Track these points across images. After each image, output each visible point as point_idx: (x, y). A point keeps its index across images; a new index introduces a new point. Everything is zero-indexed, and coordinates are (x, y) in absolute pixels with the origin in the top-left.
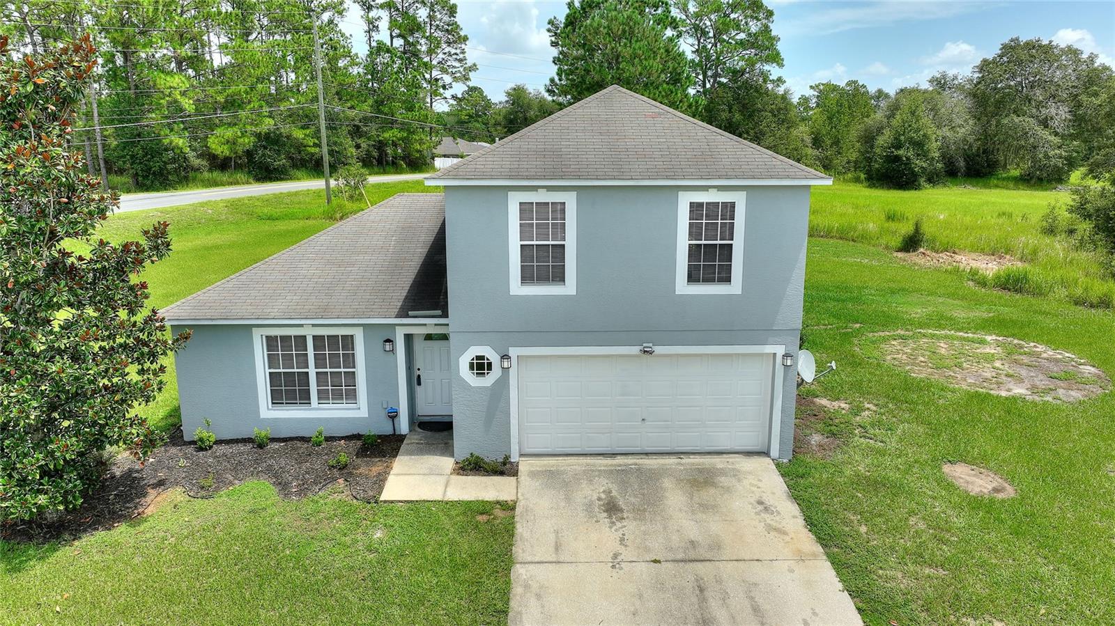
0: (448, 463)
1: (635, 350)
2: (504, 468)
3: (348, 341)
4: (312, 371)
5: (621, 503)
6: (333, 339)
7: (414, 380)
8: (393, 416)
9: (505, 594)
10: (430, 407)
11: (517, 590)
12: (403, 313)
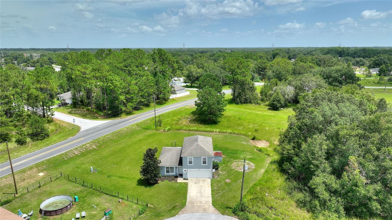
0: (182, 179)
1: (198, 169)
2: (187, 179)
3: (173, 167)
4: (170, 170)
5: (197, 183)
6: (172, 167)
7: (179, 171)
8: (177, 174)
9: (187, 189)
10: (180, 173)
11: (188, 189)
12: (178, 166)
